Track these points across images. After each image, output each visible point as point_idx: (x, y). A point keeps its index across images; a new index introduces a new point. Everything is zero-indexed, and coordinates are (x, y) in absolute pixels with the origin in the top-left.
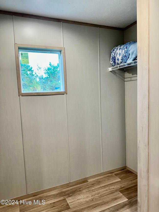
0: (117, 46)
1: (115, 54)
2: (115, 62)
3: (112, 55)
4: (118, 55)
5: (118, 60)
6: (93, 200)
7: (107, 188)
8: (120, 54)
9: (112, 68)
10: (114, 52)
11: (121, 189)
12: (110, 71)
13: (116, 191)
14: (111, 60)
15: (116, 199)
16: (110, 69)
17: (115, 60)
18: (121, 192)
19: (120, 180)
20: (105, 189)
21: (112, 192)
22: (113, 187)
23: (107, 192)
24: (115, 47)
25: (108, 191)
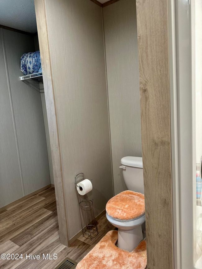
0: (27, 53)
1: (25, 62)
2: (26, 70)
3: (21, 63)
4: (29, 63)
5: (29, 68)
6: (14, 224)
7: (31, 209)
8: (30, 62)
9: (24, 77)
10: (24, 59)
11: (46, 206)
12: (22, 80)
13: (40, 209)
14: (21, 68)
15: (40, 215)
16: (22, 78)
17: (26, 68)
18: (46, 208)
19: (45, 198)
20: (28, 211)
21: (36, 211)
22: (36, 207)
23: (30, 212)
24: (25, 54)
25: (32, 211)
